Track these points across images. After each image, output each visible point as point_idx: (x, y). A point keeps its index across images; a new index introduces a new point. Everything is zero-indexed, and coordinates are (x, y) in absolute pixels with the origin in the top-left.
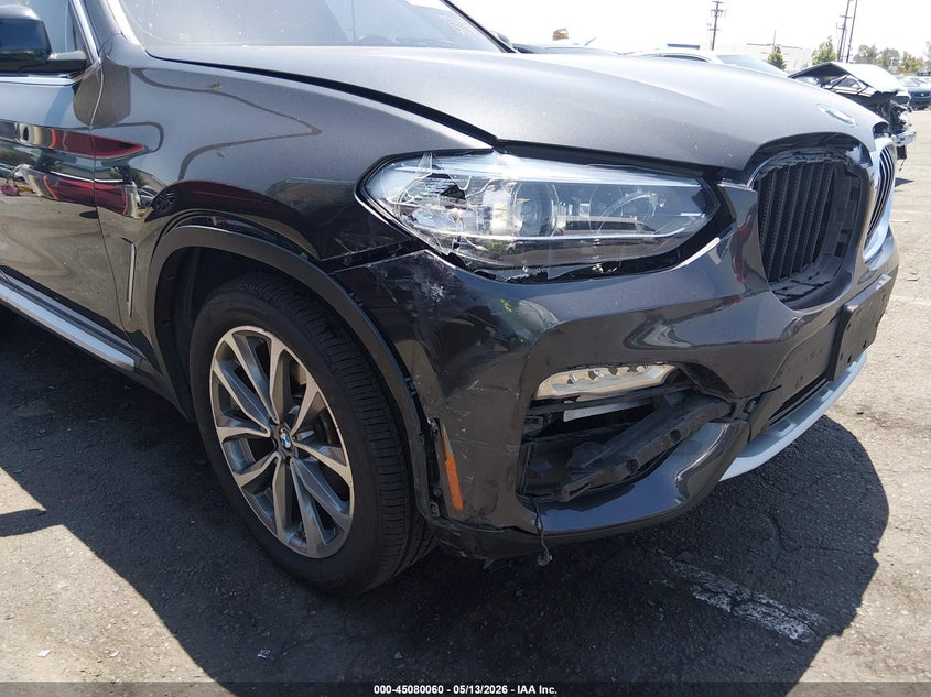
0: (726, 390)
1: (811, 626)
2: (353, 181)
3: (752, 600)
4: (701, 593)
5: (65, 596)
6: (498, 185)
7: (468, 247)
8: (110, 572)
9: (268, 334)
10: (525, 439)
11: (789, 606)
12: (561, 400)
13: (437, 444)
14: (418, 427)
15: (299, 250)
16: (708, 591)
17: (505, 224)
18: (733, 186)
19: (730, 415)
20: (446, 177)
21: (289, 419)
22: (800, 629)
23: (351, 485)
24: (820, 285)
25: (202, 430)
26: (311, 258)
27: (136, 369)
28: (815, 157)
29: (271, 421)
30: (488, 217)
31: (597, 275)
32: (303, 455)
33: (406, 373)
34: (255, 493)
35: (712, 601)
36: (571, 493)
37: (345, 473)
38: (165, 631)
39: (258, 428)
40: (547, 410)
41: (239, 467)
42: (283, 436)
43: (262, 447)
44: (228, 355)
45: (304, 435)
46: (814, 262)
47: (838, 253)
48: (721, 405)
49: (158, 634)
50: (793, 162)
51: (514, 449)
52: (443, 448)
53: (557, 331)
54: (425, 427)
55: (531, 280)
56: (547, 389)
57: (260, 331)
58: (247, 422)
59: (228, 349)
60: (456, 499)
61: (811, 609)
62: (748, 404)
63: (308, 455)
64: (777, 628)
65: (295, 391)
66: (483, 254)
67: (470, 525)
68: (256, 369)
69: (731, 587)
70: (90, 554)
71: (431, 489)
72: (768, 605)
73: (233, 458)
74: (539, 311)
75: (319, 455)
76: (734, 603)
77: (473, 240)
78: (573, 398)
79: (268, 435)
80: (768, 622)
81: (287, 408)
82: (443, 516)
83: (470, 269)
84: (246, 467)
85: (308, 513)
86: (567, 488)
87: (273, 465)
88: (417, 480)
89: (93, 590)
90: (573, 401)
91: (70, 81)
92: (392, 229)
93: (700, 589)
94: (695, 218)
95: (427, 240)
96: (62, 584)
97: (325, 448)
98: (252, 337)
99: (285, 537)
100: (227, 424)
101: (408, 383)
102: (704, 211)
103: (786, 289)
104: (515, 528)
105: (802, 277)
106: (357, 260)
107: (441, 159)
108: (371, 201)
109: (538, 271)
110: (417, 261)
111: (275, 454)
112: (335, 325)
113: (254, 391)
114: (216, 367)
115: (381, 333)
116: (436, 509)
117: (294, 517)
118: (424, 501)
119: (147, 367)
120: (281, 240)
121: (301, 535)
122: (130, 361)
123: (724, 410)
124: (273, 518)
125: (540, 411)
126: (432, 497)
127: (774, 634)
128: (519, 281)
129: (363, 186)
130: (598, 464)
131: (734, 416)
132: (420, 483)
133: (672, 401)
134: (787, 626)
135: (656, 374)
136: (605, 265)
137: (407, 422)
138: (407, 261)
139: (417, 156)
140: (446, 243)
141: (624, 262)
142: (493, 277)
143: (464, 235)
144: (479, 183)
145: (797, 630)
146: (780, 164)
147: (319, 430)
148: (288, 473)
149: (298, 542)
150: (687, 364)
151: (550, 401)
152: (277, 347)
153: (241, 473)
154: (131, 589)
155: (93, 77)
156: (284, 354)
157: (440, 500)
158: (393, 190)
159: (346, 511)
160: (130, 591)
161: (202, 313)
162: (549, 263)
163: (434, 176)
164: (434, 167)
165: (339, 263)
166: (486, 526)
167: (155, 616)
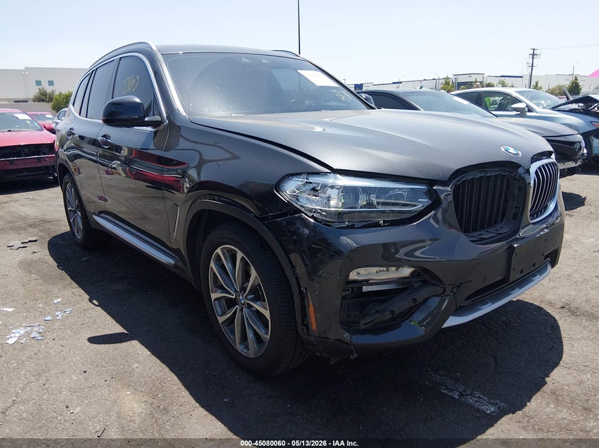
0: (441, 281)
1: (499, 408)
2: (274, 183)
3: (471, 394)
4: (445, 390)
5: (137, 370)
6: (332, 187)
7: (319, 213)
8: (158, 361)
9: (236, 249)
10: (344, 298)
11: (490, 399)
12: (361, 281)
13: (306, 300)
14: (297, 291)
15: (251, 212)
16: (448, 389)
17: (335, 204)
18: (441, 188)
19: (443, 293)
20: (311, 183)
21: (244, 289)
22: (492, 409)
23: (269, 320)
24: (501, 234)
25: (204, 294)
26: (255, 216)
27: (175, 266)
28: (492, 173)
29: (236, 291)
30: (329, 200)
31: (380, 226)
32: (250, 306)
33: (293, 267)
34: (227, 326)
35: (450, 393)
36: (365, 325)
37: (267, 313)
38: (183, 388)
39: (230, 293)
40: (354, 285)
41: (220, 313)
42: (241, 298)
43: (231, 303)
44: (218, 258)
45: (250, 297)
46: (501, 221)
47: (514, 218)
48: (438, 288)
49: (179, 388)
50: (479, 175)
51: (338, 302)
52: (308, 301)
53: (356, 250)
54: (300, 291)
55: (348, 227)
56: (353, 276)
57: (233, 247)
58: (224, 290)
59: (218, 255)
60: (314, 326)
61: (501, 401)
62: (453, 288)
63: (252, 306)
64: (480, 408)
65: (247, 275)
66: (326, 216)
67: (320, 337)
68: (230, 265)
69: (461, 388)
70: (149, 353)
71: (303, 321)
72: (479, 397)
73: (218, 309)
74: (348, 241)
75: (257, 306)
76: (461, 395)
77: (321, 210)
78: (367, 281)
79: (234, 297)
80: (476, 405)
81: (243, 284)
82: (309, 334)
83: (320, 222)
84: (224, 313)
85: (250, 335)
86: (362, 322)
87: (235, 312)
88: (297, 317)
89: (150, 369)
90: (367, 282)
91: (153, 130)
92: (289, 204)
93: (444, 387)
94: (424, 202)
95: (303, 210)
96: (136, 365)
97: (259, 303)
98: (230, 250)
99: (239, 347)
100: (215, 292)
101: (293, 271)
102: (430, 199)
103: (480, 235)
104: (339, 340)
105: (490, 230)
106: (274, 217)
107: (310, 176)
108: (280, 192)
109: (351, 223)
110: (298, 218)
111: (237, 306)
112: (265, 246)
113: (229, 276)
114: (212, 264)
115: (283, 249)
116: (305, 330)
117: (244, 338)
118: (300, 326)
119: (180, 264)
120: (243, 208)
121: (247, 347)
122: (172, 262)
123: (440, 290)
124: (235, 338)
125: (350, 286)
126: (303, 324)
127: (478, 410)
128: (342, 228)
129: (278, 186)
130: (377, 312)
131: (446, 293)
132: (298, 318)
133: (416, 285)
134: (486, 407)
135: (406, 271)
136: (384, 222)
137: (293, 289)
138: (294, 218)
139: (301, 174)
140: (310, 211)
141: (391, 220)
142: (330, 226)
143: (318, 208)
144: (324, 186)
145: (490, 409)
146: (470, 177)
147: (257, 295)
148: (242, 315)
149: (245, 350)
150: (420, 268)
151: (355, 282)
152: (240, 255)
153: (221, 316)
154: (168, 369)
155: (163, 129)
156: (243, 258)
157: (307, 327)
158: (290, 189)
159: (267, 333)
160: (167, 370)
161: (208, 239)
162: (356, 220)
163: (307, 182)
164: (307, 179)
165: (267, 218)
166: (327, 338)
167: (178, 381)
